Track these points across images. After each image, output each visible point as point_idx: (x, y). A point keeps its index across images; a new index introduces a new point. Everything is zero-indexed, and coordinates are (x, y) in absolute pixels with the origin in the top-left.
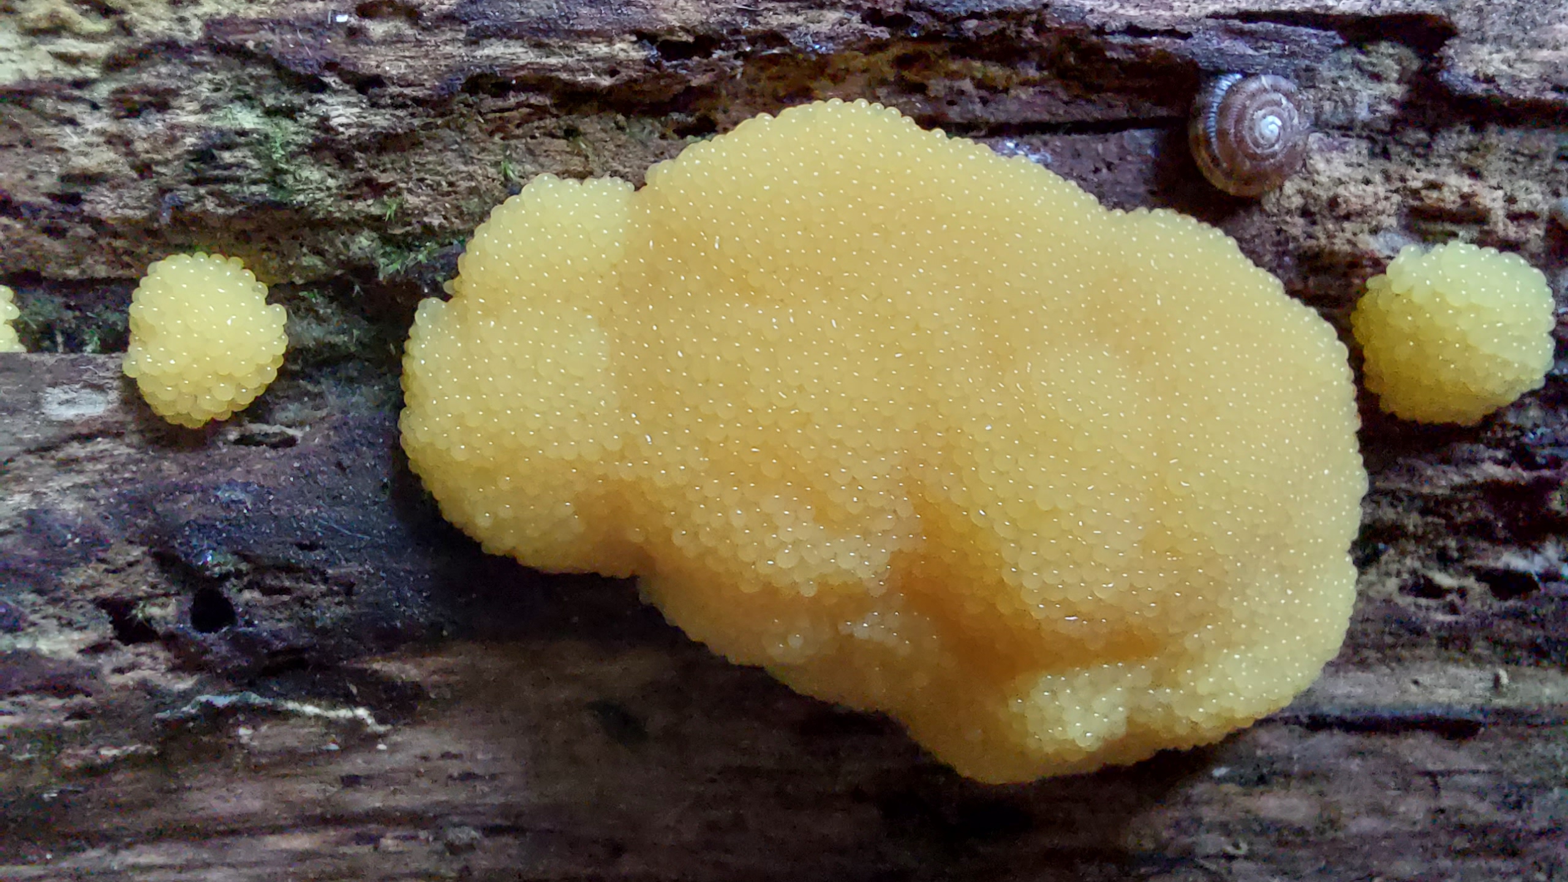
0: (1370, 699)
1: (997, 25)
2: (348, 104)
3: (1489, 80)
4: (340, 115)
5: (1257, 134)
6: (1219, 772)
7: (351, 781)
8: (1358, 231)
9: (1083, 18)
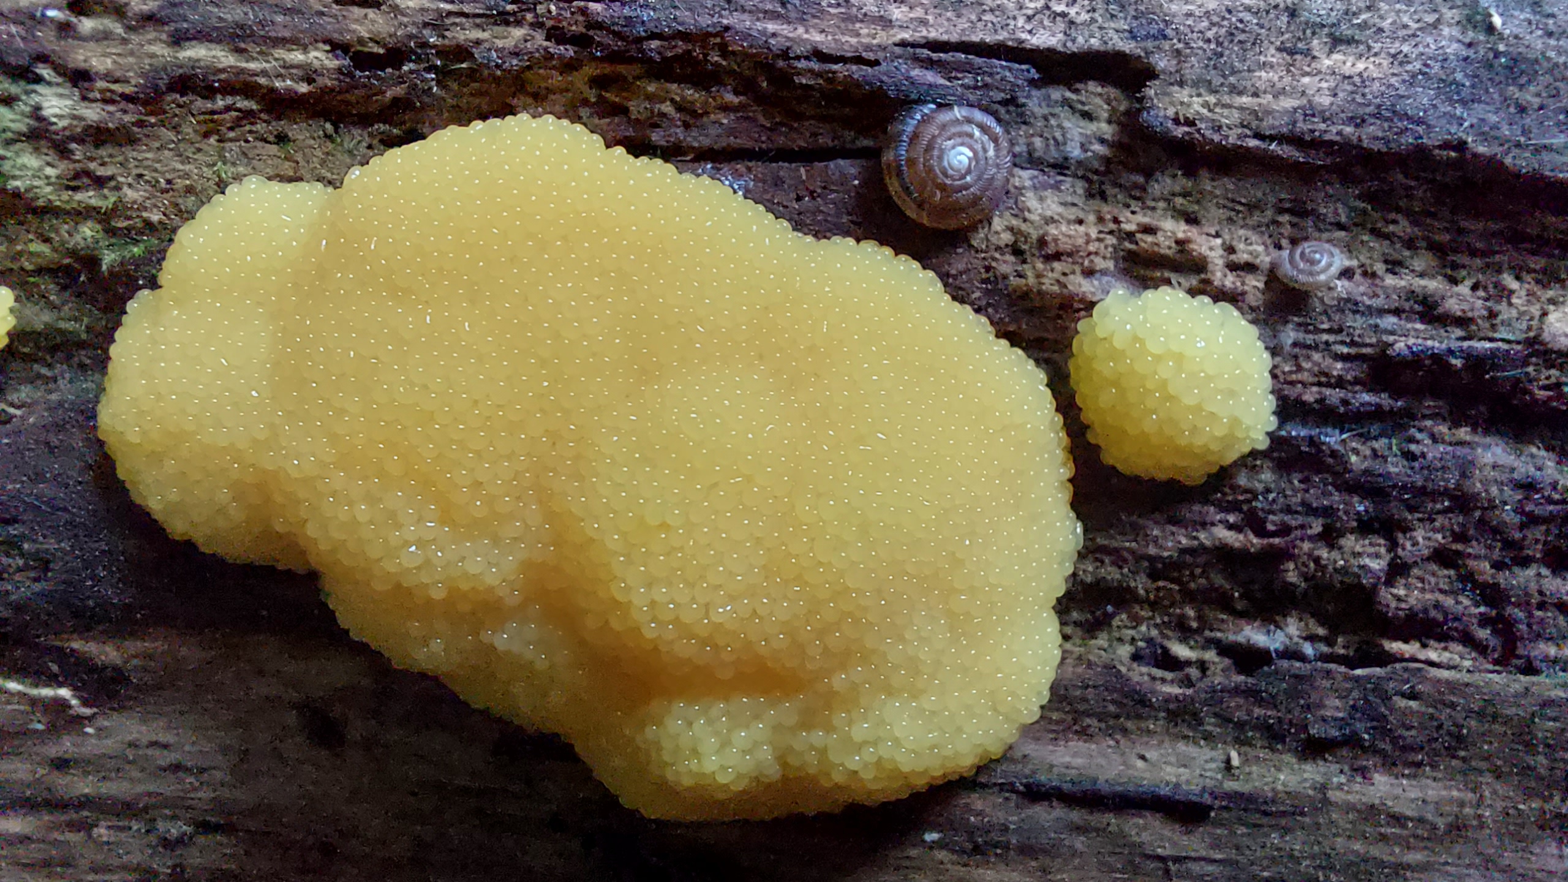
0: (1092, 772)
1: (681, 46)
2: (61, 96)
3: (1190, 123)
4: (53, 106)
5: (946, 164)
6: (931, 837)
7: (61, 764)
8: (1067, 271)
9: (766, 42)
